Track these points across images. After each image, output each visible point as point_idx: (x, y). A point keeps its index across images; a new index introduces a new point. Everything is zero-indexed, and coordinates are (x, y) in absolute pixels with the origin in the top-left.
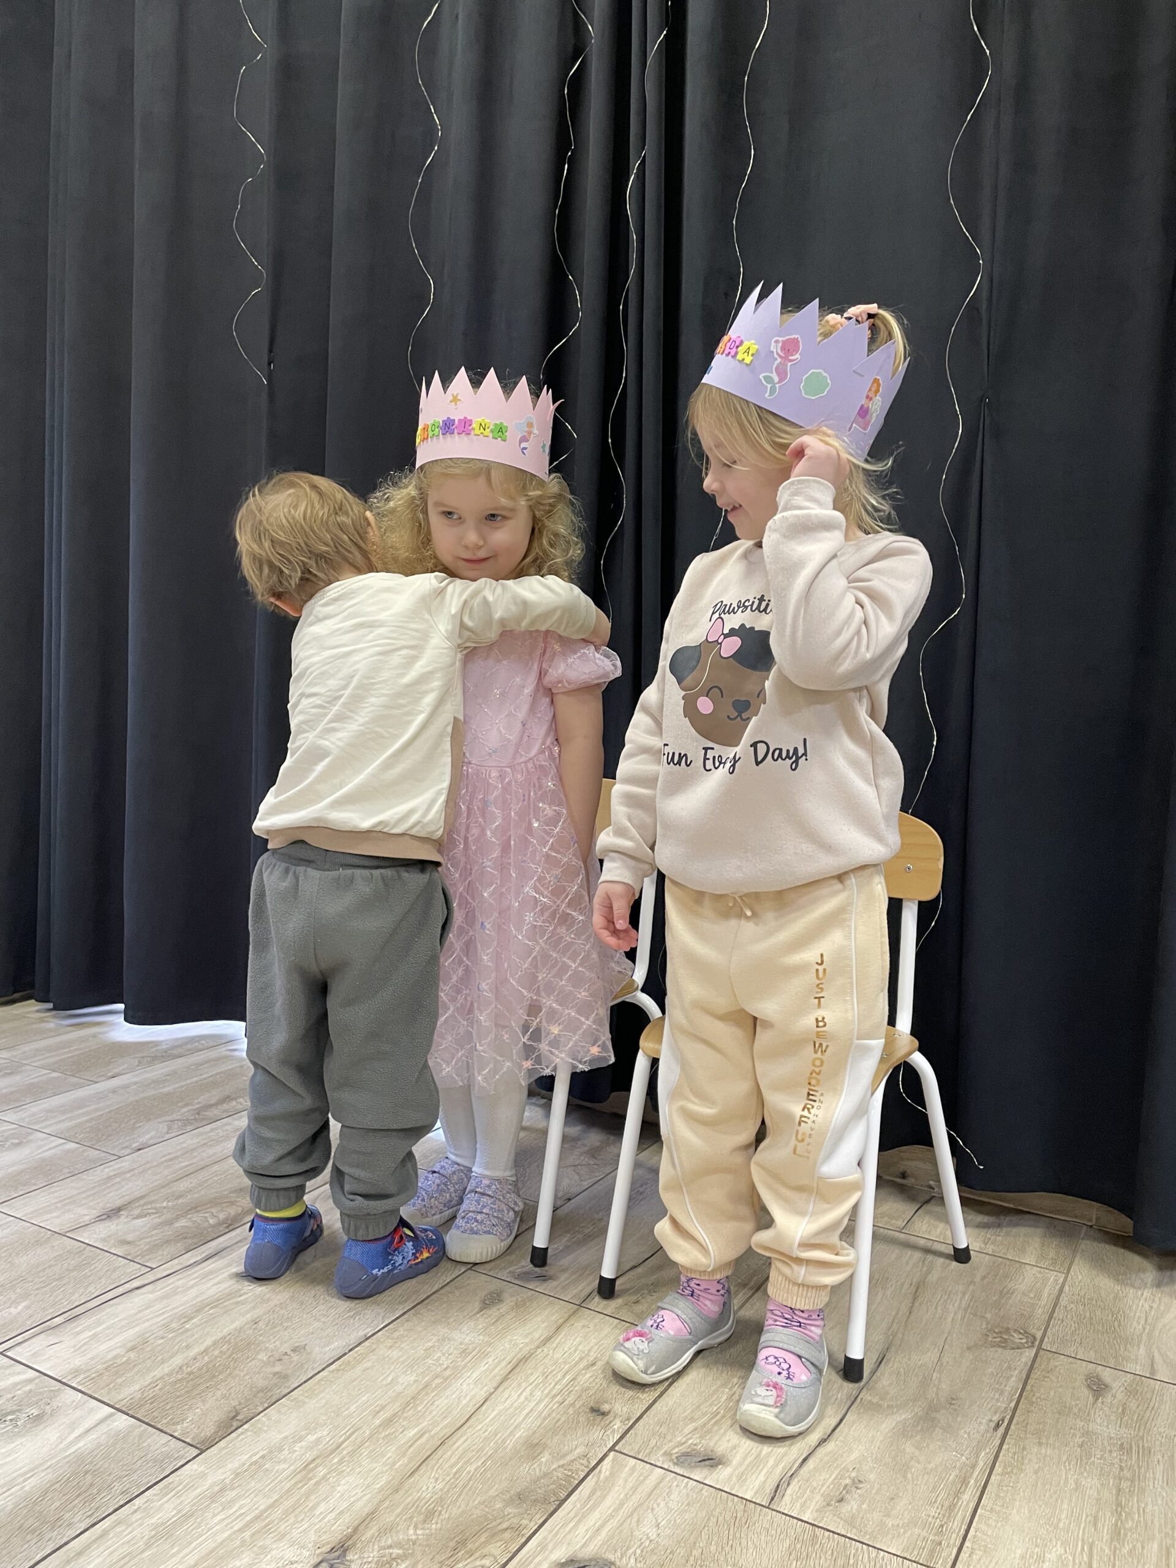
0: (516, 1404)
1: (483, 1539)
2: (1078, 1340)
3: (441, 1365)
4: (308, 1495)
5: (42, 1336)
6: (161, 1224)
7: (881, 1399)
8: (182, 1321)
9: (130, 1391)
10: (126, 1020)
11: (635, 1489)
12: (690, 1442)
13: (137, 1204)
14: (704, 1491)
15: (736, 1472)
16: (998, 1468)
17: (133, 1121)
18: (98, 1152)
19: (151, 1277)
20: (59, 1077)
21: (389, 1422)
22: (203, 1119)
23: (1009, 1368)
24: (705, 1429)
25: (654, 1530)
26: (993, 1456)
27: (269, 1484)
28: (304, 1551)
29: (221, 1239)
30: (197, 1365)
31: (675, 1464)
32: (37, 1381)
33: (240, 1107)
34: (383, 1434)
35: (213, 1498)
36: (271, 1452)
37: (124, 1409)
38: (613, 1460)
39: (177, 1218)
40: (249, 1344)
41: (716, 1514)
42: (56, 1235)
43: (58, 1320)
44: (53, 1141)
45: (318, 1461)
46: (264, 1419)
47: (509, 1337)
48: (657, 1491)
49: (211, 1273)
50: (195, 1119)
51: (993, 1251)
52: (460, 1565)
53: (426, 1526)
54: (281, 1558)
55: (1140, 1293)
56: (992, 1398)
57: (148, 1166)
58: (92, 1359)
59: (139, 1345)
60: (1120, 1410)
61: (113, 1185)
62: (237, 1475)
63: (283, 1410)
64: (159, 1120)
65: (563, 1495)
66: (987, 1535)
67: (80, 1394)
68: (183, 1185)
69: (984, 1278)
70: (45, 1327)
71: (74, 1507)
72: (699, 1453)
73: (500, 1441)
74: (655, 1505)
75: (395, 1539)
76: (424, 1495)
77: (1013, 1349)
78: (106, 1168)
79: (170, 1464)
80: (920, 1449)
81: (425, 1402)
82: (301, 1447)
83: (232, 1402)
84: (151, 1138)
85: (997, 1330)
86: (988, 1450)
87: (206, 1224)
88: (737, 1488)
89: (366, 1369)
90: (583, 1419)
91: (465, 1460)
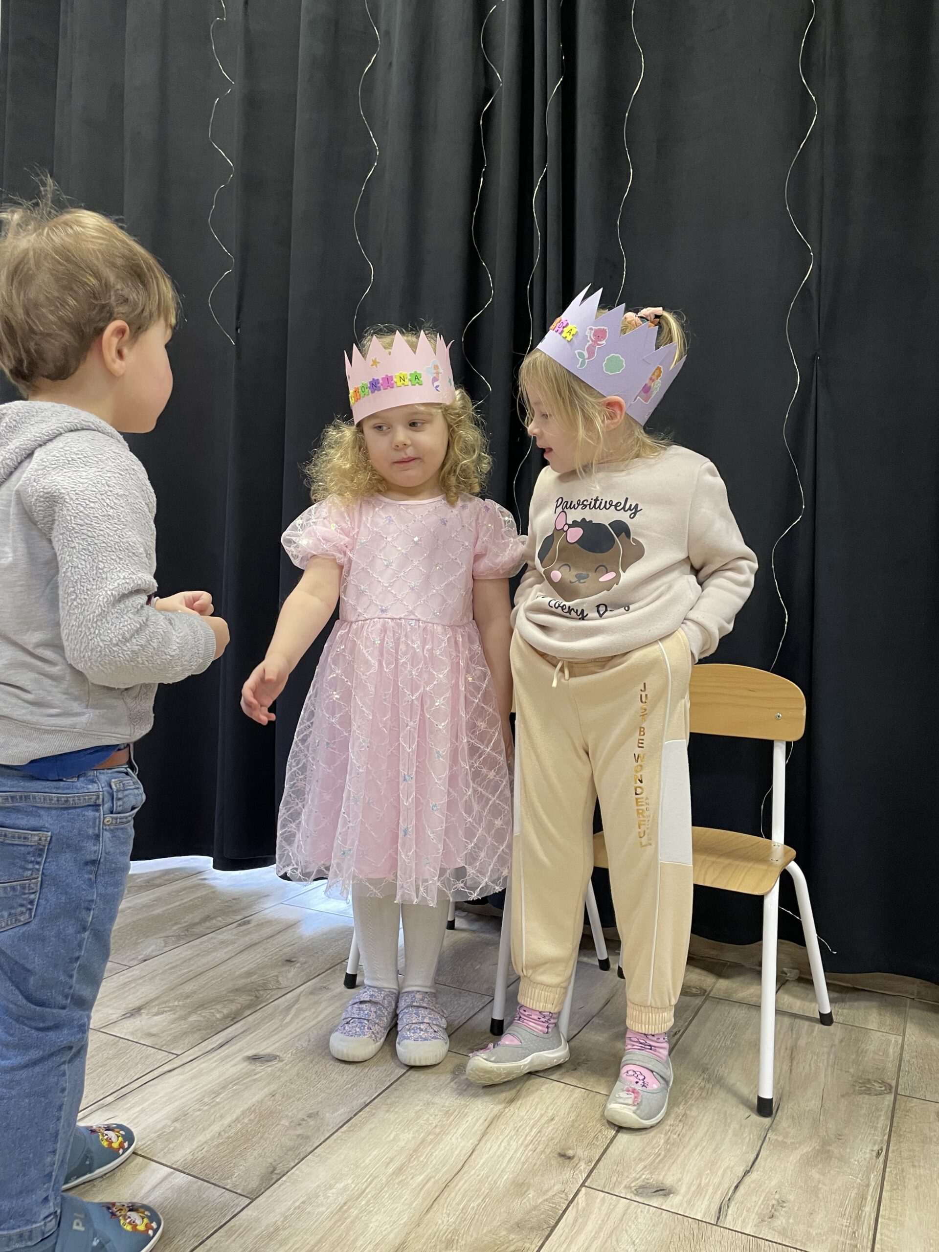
0: (498, 1153)
2: (924, 1086)
3: (431, 1123)
4: (347, 1231)
5: (99, 1112)
6: (176, 1019)
7: (784, 1137)
8: (212, 1096)
9: (182, 1154)
11: (608, 1215)
12: (644, 1177)
13: (153, 1004)
14: (663, 1215)
16: (887, 1187)
17: (135, 938)
19: (177, 1062)
21: (399, 1171)
22: (192, 935)
24: (652, 1167)
26: (880, 1178)
27: (314, 1223)
29: (230, 1029)
30: (233, 1131)
31: (635, 1195)
33: (220, 924)
34: (397, 1181)
35: (271, 1236)
36: (309, 1198)
37: (180, 1168)
38: (586, 1194)
39: (190, 1014)
40: (270, 1113)
41: (677, 1231)
43: (110, 1100)
45: (349, 1204)
46: (297, 1172)
48: (627, 1216)
49: (227, 1057)
50: (185, 935)
51: (845, 1020)
56: (869, 1134)
57: (155, 973)
58: (145, 1129)
59: (181, 1116)
61: (130, 989)
62: (286, 1218)
63: (311, 1165)
64: (155, 936)
65: (553, 1223)
66: (890, 1238)
68: (189, 988)
69: (841, 1041)
70: (100, 1105)
72: (651, 1186)
73: (492, 1182)
74: (627, 1227)
76: (441, 1227)
77: (876, 1095)
78: (120, 976)
79: (229, 1211)
80: (824, 1175)
81: (425, 1154)
82: (333, 1194)
83: (268, 1160)
84: (152, 951)
85: (861, 1081)
86: (875, 1173)
87: (214, 1018)
88: (688, 1211)
89: (371, 1130)
90: (554, 1162)
91: (468, 1198)
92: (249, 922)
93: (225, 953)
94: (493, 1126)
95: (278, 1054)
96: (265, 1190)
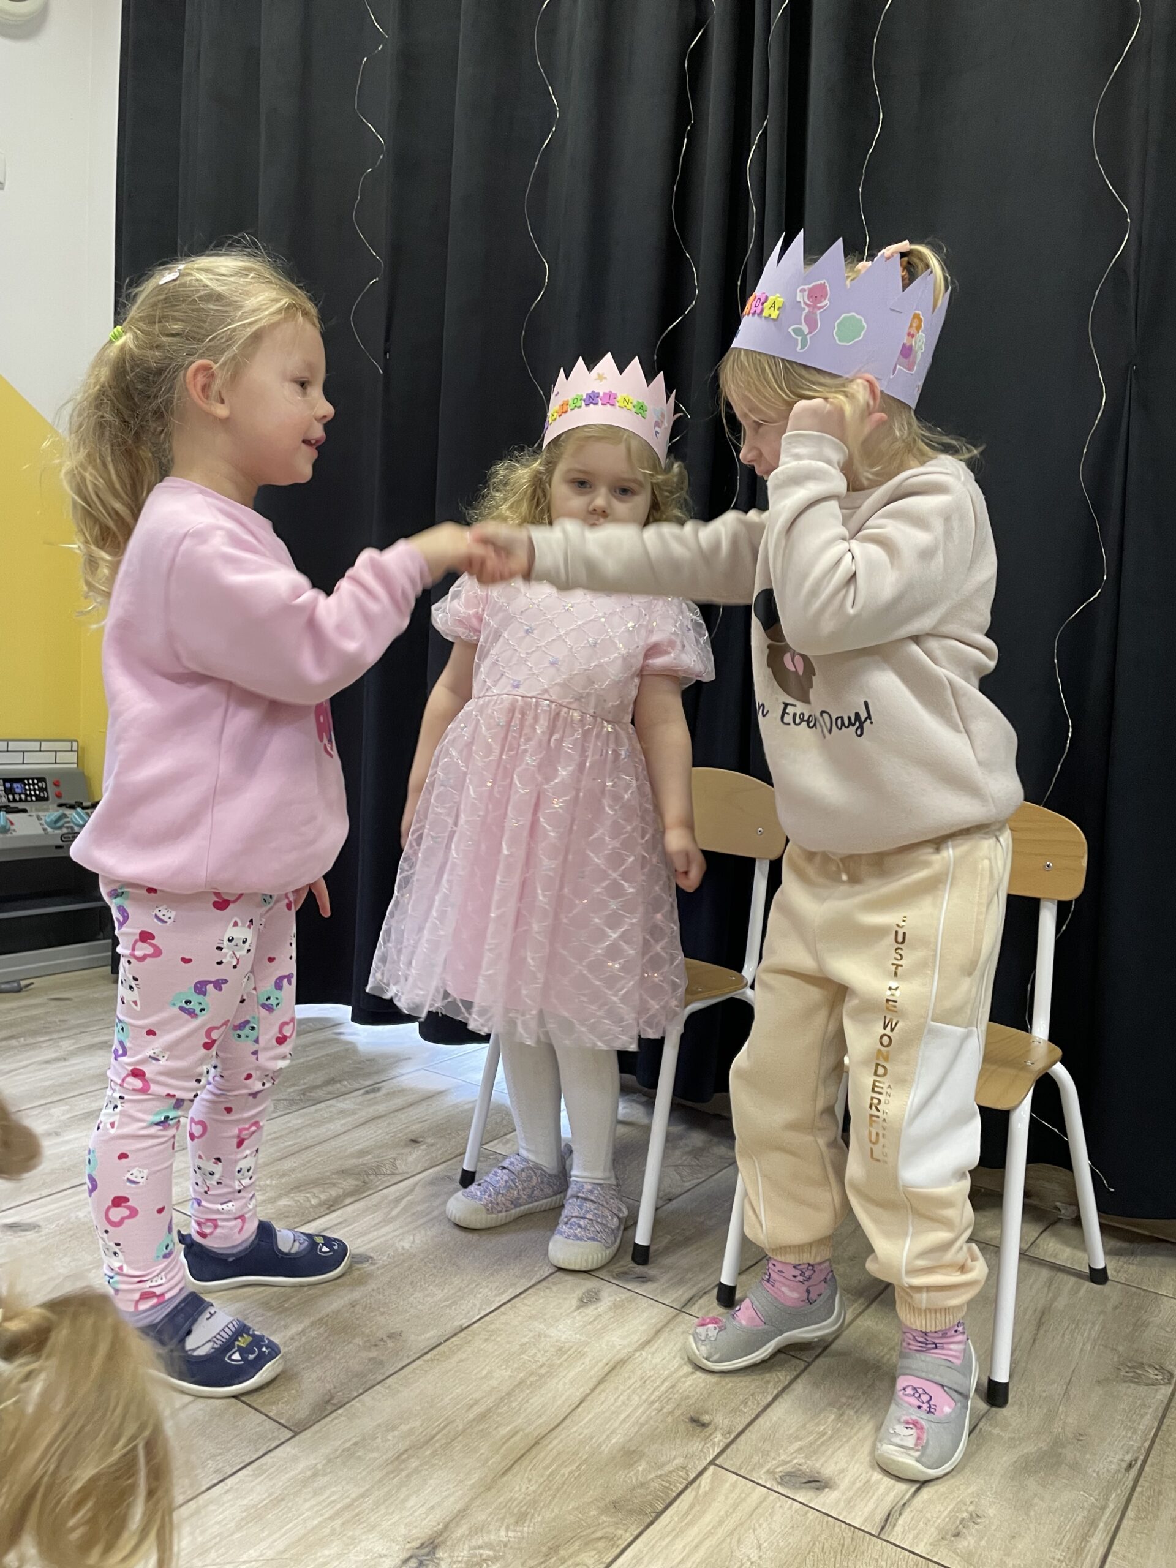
0: (613, 1408)
1: (576, 1546)
3: (536, 1362)
4: (399, 1487)
7: (1001, 1429)
8: (280, 1300)
11: (735, 1506)
12: (795, 1461)
14: (809, 1514)
15: (844, 1498)
16: (1131, 1513)
21: (483, 1417)
22: (308, 1100)
24: (811, 1449)
25: (756, 1551)
26: (1124, 1500)
27: (361, 1473)
28: (394, 1545)
30: (294, 1345)
31: (779, 1483)
33: (343, 1089)
34: (476, 1429)
35: (306, 1482)
36: (364, 1439)
38: (714, 1474)
39: (280, 1196)
40: (345, 1327)
41: (822, 1538)
45: (410, 1452)
46: (358, 1405)
47: (606, 1338)
48: (760, 1510)
50: (300, 1100)
51: (1125, 1279)
53: (518, 1529)
54: (371, 1550)
56: (1124, 1436)
62: (329, 1461)
63: (378, 1396)
65: (660, 1507)
68: (286, 1165)
69: (1116, 1308)
72: (804, 1474)
73: (596, 1445)
74: (757, 1525)
75: (486, 1539)
76: (516, 1496)
77: (1147, 1385)
79: (265, 1445)
80: (1044, 1486)
81: (519, 1399)
82: (394, 1437)
83: (327, 1385)
85: (1129, 1364)
86: (1119, 1491)
87: (308, 1205)
88: (845, 1513)
89: (461, 1361)
90: (682, 1428)
91: (559, 1462)
92: (379, 1090)
93: (342, 1125)
94: (614, 1373)
95: (372, 1255)
96: (314, 1424)
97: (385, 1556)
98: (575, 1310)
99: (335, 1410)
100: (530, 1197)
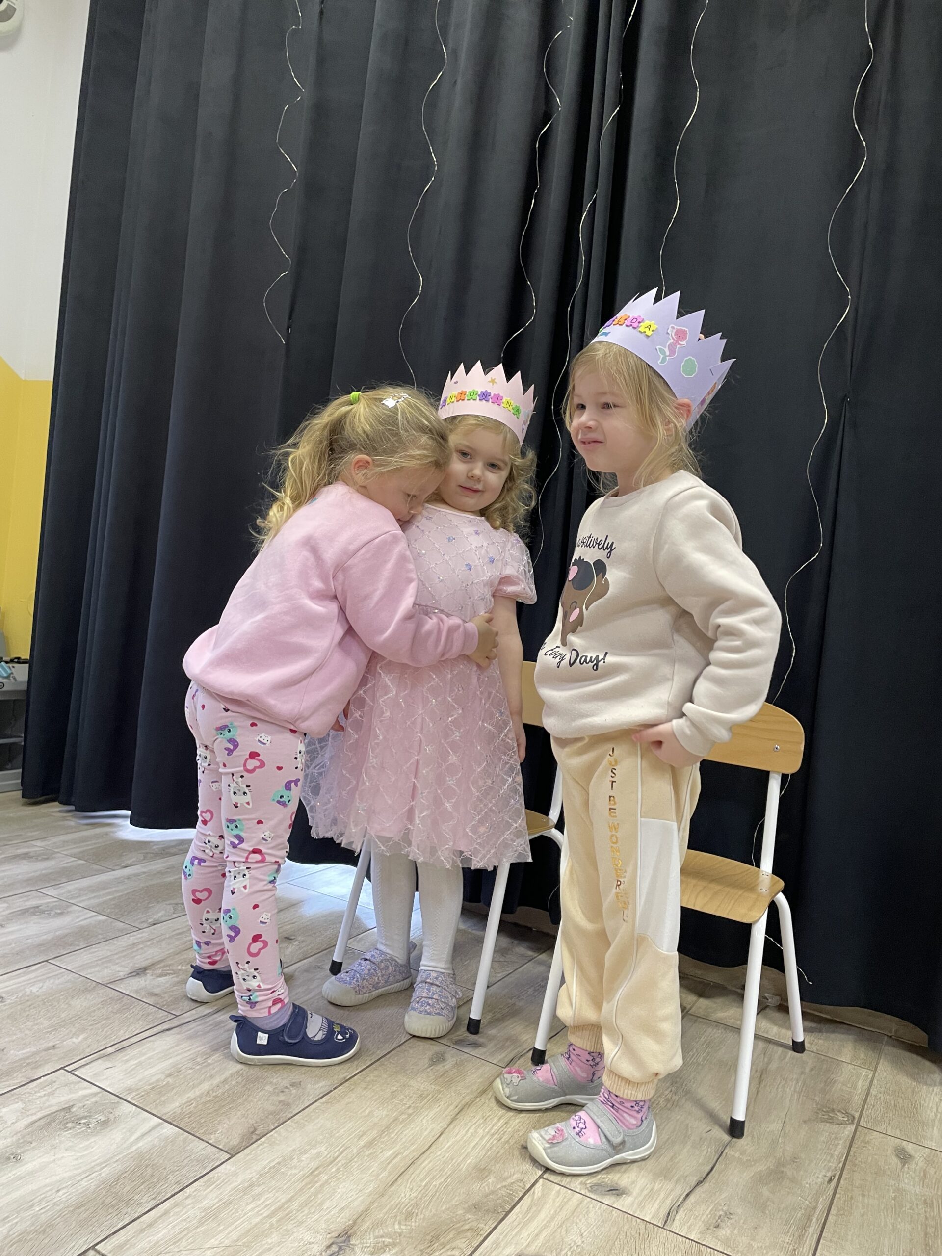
0: (465, 1138)
1: (451, 1235)
2: (887, 1121)
3: (405, 1104)
4: (316, 1195)
5: (100, 1061)
6: (178, 982)
7: (741, 1154)
8: (205, 1057)
9: (172, 1107)
10: (131, 823)
11: (561, 1207)
13: (159, 966)
14: (613, 1212)
15: (637, 1201)
16: (833, 1211)
18: (123, 924)
19: (175, 1022)
20: (83, 865)
21: (370, 1144)
23: (836, 1138)
25: (580, 1238)
26: (829, 1202)
27: (286, 1184)
28: (318, 1235)
30: (220, 1091)
31: (589, 1191)
32: (100, 1095)
34: (367, 1153)
35: (246, 1190)
36: (284, 1160)
37: (169, 1120)
38: (543, 1185)
40: (257, 1078)
41: (625, 1229)
42: (100, 985)
43: (110, 1050)
44: (87, 913)
45: (320, 1169)
46: (276, 1135)
47: (454, 1088)
48: (579, 1210)
51: (817, 1050)
52: (437, 1253)
53: (408, 1223)
54: (302, 1239)
55: (931, 1089)
56: (826, 1160)
57: (163, 937)
58: (140, 1081)
59: (174, 1073)
60: (922, 1174)
61: (138, 950)
62: (261, 1175)
63: (290, 1129)
65: (508, 1207)
67: (134, 1107)
69: (812, 1070)
70: (100, 1054)
71: (142, 1190)
72: (607, 1184)
73: (456, 1165)
74: (578, 1220)
75: (386, 1231)
76: (403, 1200)
77: (838, 1124)
78: (131, 936)
79: (210, 1163)
80: (774, 1193)
81: (396, 1132)
82: (306, 1158)
83: (250, 1120)
84: (162, 916)
85: (824, 1110)
86: (825, 1197)
88: (638, 1212)
89: (348, 1104)
90: (516, 1153)
91: (431, 1176)
94: (462, 1113)
96: (245, 1149)
97: (313, 1243)
98: (428, 1067)
99: (259, 1139)
100: (386, 982)
